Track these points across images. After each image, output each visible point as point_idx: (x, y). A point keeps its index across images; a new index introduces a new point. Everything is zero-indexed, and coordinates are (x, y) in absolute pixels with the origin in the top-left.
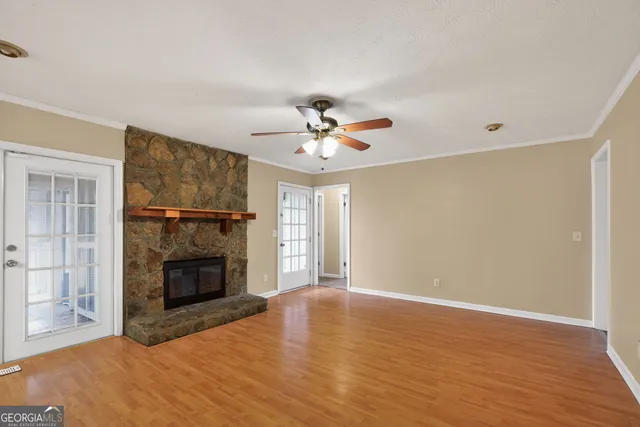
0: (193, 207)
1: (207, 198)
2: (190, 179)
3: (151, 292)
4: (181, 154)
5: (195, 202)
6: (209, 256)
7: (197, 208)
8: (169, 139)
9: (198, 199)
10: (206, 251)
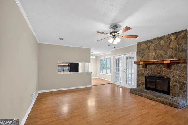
0: (153, 60)
1: (159, 56)
2: (152, 51)
3: (141, 83)
4: (149, 44)
5: (155, 58)
6: (160, 77)
7: (155, 60)
8: (146, 41)
9: (156, 56)
10: (159, 75)
